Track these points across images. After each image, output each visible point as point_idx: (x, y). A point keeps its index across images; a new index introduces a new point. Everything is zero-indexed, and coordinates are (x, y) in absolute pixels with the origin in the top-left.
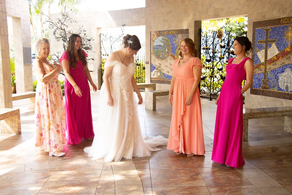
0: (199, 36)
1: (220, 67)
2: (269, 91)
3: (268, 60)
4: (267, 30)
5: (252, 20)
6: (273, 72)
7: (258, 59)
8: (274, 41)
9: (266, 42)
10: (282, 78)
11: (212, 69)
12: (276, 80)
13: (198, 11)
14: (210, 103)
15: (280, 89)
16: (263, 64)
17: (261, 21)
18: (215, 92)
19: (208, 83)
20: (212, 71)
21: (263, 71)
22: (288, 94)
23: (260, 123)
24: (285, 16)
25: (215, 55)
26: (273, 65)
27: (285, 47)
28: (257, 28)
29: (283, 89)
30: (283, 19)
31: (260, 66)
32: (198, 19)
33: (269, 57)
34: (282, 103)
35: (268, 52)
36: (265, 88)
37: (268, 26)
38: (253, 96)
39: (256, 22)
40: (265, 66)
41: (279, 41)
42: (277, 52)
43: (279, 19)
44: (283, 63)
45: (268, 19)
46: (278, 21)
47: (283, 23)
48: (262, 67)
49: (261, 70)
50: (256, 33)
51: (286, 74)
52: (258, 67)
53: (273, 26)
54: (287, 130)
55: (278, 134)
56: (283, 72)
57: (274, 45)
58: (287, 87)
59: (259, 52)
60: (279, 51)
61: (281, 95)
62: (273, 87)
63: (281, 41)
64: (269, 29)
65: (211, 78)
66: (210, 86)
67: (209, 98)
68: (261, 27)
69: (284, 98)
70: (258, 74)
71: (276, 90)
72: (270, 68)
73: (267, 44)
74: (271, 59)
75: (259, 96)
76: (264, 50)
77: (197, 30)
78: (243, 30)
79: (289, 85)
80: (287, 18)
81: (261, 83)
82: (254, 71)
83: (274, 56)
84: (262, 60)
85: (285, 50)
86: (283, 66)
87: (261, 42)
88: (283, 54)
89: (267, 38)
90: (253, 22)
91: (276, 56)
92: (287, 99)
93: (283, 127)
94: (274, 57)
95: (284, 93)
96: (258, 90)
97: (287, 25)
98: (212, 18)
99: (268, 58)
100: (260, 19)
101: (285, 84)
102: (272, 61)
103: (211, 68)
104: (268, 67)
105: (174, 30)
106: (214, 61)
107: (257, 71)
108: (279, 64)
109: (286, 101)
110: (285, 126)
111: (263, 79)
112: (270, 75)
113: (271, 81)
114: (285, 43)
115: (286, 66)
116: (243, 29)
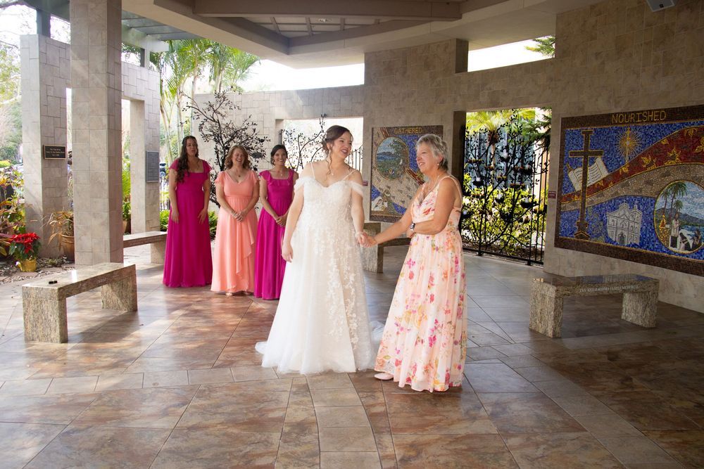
0: (460, 138)
1: (499, 197)
2: (589, 243)
3: (589, 187)
4: (587, 133)
5: (559, 114)
6: (598, 208)
7: (571, 185)
8: (600, 154)
9: (585, 154)
10: (613, 221)
11: (483, 200)
12: (602, 223)
13: (460, 95)
14: (479, 260)
15: (610, 241)
16: (578, 194)
17: (577, 117)
18: (488, 239)
19: (476, 223)
20: (484, 202)
21: (579, 206)
22: (624, 250)
23: (576, 302)
24: (619, 110)
25: (489, 174)
26: (597, 197)
27: (620, 166)
28: (569, 129)
29: (614, 240)
30: (615, 114)
31: (574, 197)
32: (460, 109)
33: (590, 182)
34: (611, 264)
35: (589, 173)
36: (582, 237)
37: (589, 126)
38: (560, 250)
39: (567, 118)
40: (584, 197)
41: (609, 152)
42: (605, 173)
43: (610, 115)
44: (617, 193)
45: (590, 114)
46: (605, 119)
47: (616, 122)
48: (577, 200)
49: (575, 204)
50: (568, 137)
51: (621, 214)
52: (569, 198)
53: (598, 128)
54: (627, 318)
55: (613, 325)
56: (615, 209)
57: (599, 160)
58: (622, 237)
59: (572, 172)
60: (608, 171)
61: (612, 250)
62: (598, 236)
63: (612, 154)
64: (591, 132)
65: (482, 216)
66: (480, 231)
67: (477, 251)
68: (575, 127)
69: (616, 256)
70: (570, 211)
71: (601, 241)
72: (592, 201)
73: (586, 158)
74: (594, 185)
75: (570, 252)
76: (581, 169)
77: (459, 129)
78: (537, 131)
79: (625, 234)
80: (624, 113)
81: (575, 228)
82: (562, 206)
83: (599, 179)
84: (578, 187)
85: (619, 171)
86: (615, 199)
87: (576, 154)
88: (615, 177)
89: (586, 147)
90: (562, 119)
91: (603, 179)
92: (623, 258)
93: (620, 310)
94: (599, 181)
95: (617, 248)
96: (569, 241)
97: (622, 126)
98: (487, 108)
99: (588, 182)
100: (575, 113)
101: (619, 232)
102: (596, 189)
103: (482, 197)
104: (588, 199)
105: (415, 127)
106: (488, 185)
107: (568, 206)
108: (609, 193)
109: (619, 262)
110: (624, 309)
111: (579, 221)
112: (590, 215)
113: (593, 225)
114: (619, 158)
115: (621, 198)
116: (537, 129)
